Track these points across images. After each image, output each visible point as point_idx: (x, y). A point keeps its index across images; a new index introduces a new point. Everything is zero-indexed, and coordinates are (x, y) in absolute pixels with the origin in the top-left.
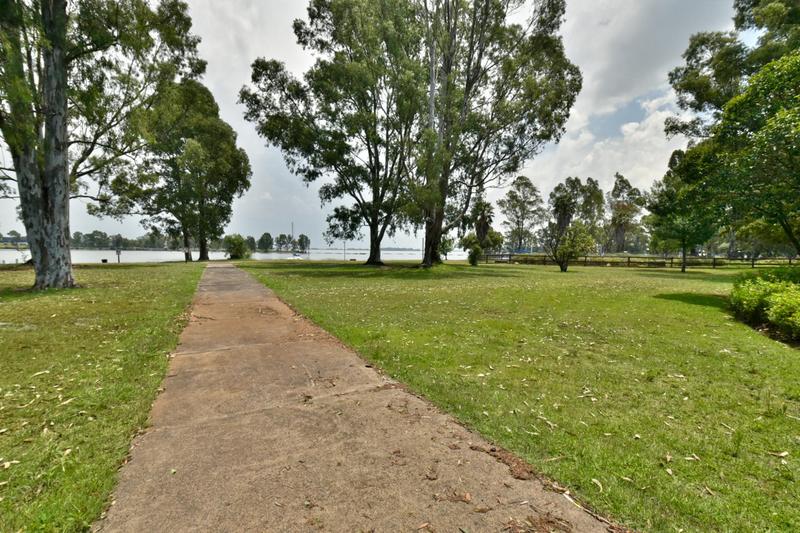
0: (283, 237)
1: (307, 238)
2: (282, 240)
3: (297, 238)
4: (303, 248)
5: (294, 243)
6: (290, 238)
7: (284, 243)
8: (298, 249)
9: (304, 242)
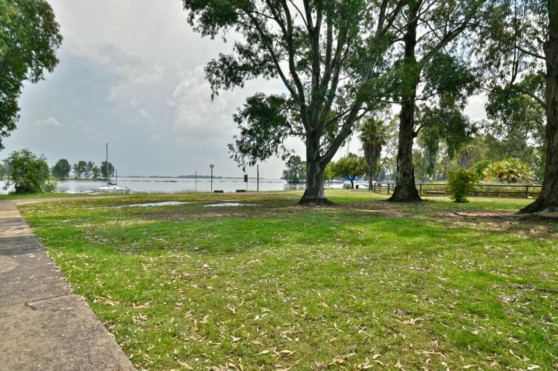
0: (82, 164)
1: (110, 165)
2: (81, 167)
3: (99, 165)
4: (105, 174)
5: (95, 170)
6: (91, 165)
7: (84, 170)
8: (101, 175)
9: (106, 170)
